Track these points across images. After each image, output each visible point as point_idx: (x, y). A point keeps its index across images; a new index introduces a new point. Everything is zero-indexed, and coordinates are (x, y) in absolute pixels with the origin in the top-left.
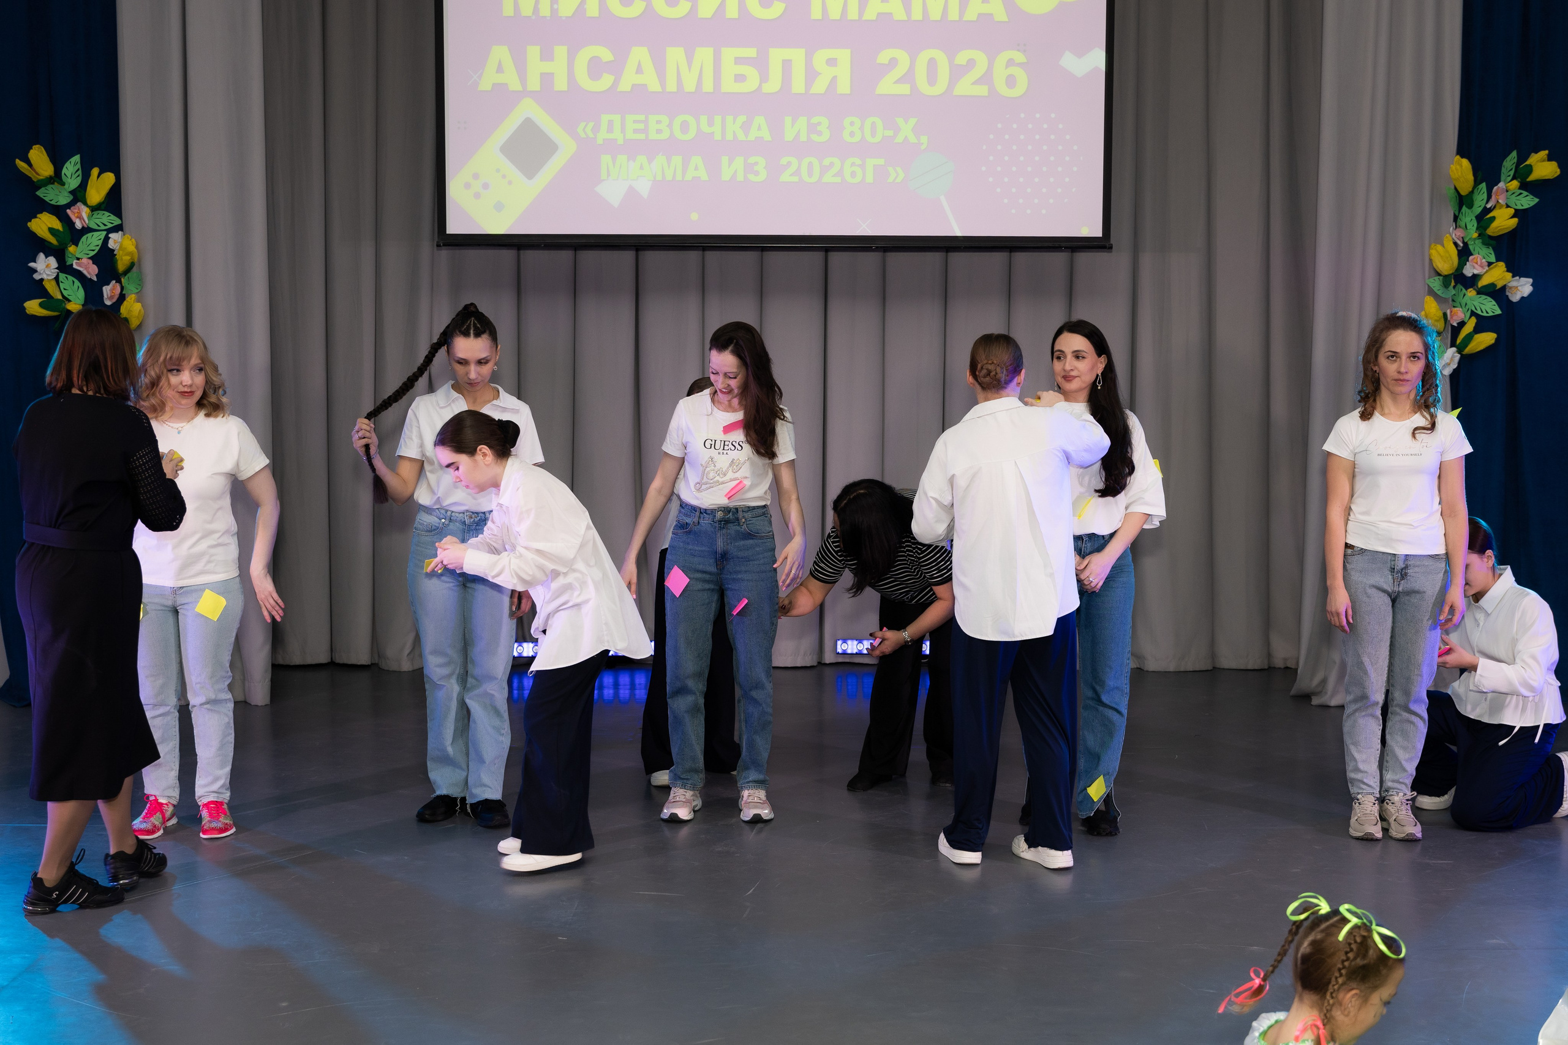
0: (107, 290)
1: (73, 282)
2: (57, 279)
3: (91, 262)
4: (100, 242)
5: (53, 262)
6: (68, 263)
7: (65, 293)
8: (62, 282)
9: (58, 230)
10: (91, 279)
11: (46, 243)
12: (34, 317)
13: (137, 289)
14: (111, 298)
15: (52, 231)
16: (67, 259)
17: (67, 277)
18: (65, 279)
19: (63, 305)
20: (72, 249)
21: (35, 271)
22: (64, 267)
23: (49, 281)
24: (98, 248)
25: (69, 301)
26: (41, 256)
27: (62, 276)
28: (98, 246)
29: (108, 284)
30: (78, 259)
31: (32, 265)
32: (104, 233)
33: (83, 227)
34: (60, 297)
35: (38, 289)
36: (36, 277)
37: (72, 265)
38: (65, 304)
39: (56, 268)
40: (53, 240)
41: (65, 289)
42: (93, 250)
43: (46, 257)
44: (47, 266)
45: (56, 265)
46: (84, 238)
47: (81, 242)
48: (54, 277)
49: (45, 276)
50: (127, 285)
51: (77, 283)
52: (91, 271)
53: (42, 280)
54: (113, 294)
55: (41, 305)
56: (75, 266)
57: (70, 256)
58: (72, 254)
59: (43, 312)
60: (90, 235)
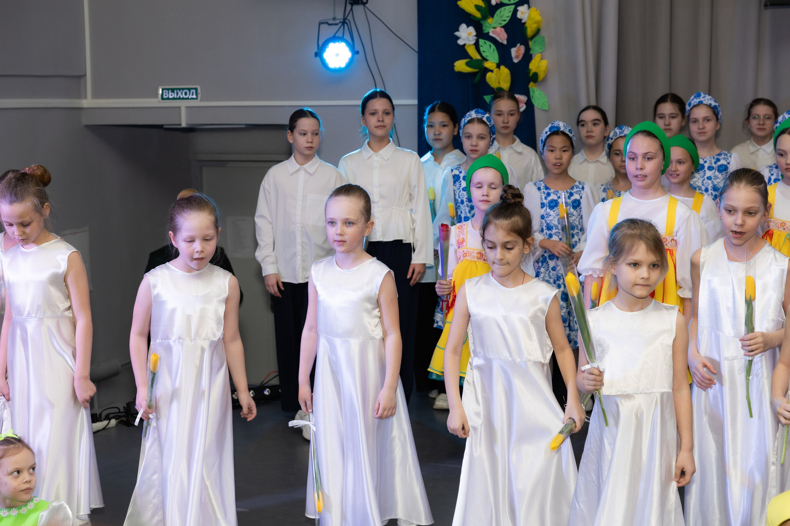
0: (513, 51)
1: (490, 46)
2: (477, 45)
3: (503, 30)
4: (510, 14)
5: (472, 30)
6: (485, 32)
7: (484, 55)
8: (481, 46)
9: (481, 7)
10: (502, 44)
11: (471, 17)
12: (460, 74)
13: (541, 49)
14: (517, 57)
15: (478, 7)
16: (484, 28)
17: (485, 42)
18: (484, 43)
19: (482, 63)
20: (490, 20)
21: (458, 38)
22: (481, 34)
23: (470, 45)
24: (508, 19)
25: (486, 60)
26: (463, 27)
27: (481, 41)
28: (508, 17)
29: (515, 46)
30: (494, 28)
31: (457, 33)
32: (513, 7)
33: (497, 4)
34: (479, 57)
35: (462, 52)
36: (460, 42)
37: (489, 33)
38: (483, 63)
39: (476, 36)
40: (478, 15)
41: (484, 52)
42: (505, 21)
43: (468, 26)
44: (469, 34)
45: (474, 33)
46: (498, 12)
47: (495, 16)
48: (473, 42)
49: (467, 43)
50: (533, 46)
51: (493, 47)
52: (502, 37)
53: (464, 45)
54: (518, 54)
55: (467, 64)
56: (491, 34)
57: (488, 25)
58: (489, 24)
59: (468, 70)
60: (502, 9)
